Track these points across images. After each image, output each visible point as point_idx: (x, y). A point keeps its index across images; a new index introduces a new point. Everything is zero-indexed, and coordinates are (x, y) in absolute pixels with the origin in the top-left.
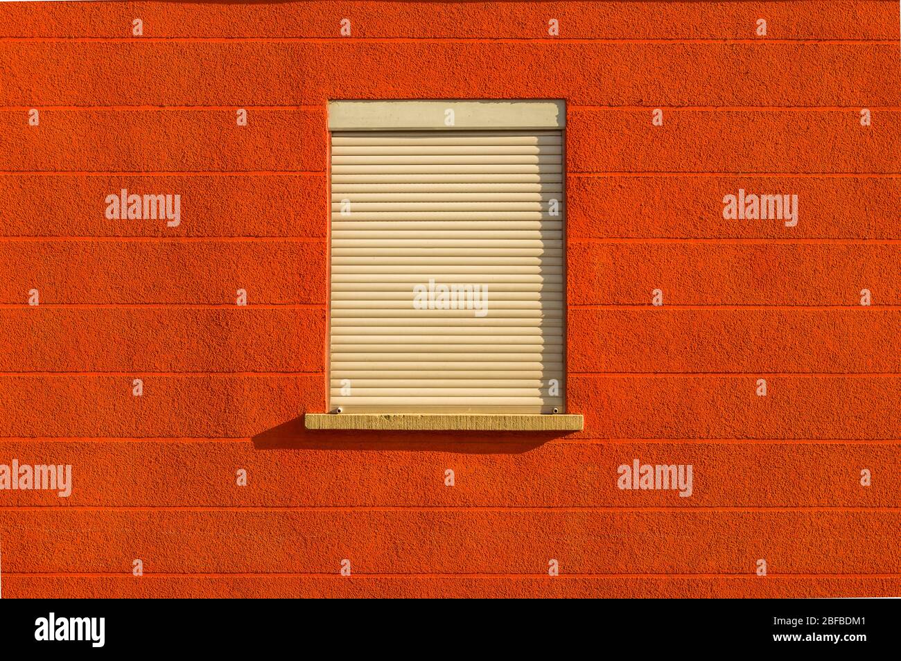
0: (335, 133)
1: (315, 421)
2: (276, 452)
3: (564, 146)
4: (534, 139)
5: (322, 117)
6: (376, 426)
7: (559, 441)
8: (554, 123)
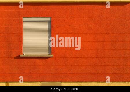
0: (24, 21)
1: (21, 56)
2: (17, 59)
3: (51, 23)
4: (47, 22)
5: (22, 19)
6: (28, 56)
7: (50, 58)
8: (50, 20)
